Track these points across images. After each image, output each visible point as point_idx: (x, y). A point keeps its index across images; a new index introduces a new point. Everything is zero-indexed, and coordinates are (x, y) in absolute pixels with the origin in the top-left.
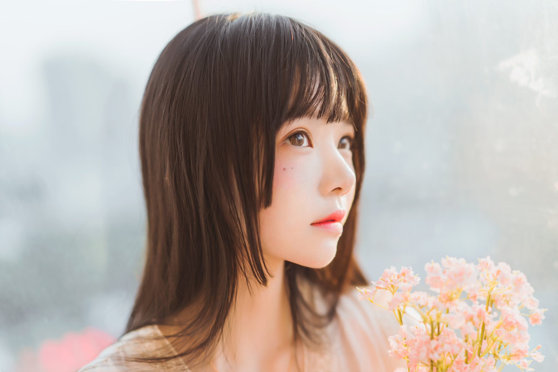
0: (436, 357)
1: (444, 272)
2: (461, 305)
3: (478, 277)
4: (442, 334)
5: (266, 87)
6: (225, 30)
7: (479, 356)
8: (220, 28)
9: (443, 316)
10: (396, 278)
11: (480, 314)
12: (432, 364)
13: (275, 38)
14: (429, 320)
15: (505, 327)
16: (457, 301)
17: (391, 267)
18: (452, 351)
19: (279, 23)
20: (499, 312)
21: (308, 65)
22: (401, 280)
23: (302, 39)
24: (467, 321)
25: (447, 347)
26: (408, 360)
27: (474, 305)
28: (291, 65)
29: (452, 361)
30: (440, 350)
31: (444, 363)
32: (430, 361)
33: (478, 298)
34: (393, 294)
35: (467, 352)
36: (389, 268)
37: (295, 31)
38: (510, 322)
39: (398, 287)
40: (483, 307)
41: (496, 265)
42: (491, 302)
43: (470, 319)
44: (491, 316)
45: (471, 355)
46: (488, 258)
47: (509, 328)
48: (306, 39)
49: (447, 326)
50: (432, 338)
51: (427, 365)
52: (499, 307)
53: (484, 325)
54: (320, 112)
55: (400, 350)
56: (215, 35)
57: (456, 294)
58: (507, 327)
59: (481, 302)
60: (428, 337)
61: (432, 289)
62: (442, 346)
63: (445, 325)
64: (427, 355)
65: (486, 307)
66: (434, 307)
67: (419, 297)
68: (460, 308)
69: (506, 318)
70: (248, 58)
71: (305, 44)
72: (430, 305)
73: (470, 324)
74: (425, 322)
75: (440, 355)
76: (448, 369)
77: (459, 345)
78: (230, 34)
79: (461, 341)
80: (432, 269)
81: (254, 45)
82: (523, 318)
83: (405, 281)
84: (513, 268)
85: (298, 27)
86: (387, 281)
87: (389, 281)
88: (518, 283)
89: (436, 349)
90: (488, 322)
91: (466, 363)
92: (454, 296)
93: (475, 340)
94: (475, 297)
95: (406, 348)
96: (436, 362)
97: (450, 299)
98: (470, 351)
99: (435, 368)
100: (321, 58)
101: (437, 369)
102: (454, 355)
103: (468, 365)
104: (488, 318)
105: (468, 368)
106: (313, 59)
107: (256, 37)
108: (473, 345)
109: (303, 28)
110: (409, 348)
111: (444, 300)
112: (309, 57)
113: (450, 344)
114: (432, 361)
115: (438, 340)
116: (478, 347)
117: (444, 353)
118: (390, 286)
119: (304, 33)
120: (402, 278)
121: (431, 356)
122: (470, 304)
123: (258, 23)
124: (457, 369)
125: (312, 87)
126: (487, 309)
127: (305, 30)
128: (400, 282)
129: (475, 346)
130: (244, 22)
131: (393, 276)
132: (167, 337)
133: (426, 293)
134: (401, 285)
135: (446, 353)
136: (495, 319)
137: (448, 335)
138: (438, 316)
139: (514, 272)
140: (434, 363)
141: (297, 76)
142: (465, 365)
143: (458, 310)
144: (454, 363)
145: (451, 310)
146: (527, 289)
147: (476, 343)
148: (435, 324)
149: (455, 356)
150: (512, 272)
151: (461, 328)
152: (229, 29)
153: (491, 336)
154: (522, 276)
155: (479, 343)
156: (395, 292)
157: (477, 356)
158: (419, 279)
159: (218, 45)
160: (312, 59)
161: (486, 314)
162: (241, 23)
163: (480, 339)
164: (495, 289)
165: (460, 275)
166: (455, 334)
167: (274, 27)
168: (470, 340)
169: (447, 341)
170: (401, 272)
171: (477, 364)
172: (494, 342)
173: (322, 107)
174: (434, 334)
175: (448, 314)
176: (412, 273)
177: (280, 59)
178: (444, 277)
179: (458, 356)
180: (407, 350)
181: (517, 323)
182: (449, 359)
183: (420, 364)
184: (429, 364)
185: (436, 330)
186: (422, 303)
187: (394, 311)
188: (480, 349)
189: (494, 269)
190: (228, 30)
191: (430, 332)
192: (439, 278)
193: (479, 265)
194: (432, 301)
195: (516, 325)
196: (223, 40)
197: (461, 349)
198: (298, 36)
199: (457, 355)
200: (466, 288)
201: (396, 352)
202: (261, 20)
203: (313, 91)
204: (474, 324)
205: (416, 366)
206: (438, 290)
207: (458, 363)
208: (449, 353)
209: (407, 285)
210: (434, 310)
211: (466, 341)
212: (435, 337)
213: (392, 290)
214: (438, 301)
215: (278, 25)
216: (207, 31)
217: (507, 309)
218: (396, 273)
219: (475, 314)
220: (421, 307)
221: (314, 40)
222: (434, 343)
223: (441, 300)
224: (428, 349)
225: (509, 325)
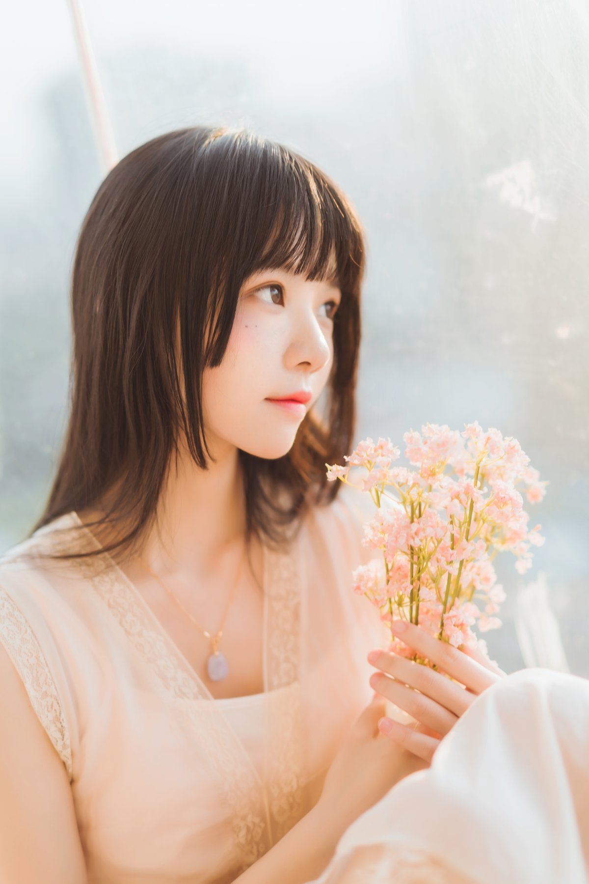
0: (416, 543)
1: (425, 443)
2: (444, 481)
3: (466, 446)
4: (423, 516)
5: (243, 221)
6: (205, 150)
7: (467, 540)
8: (200, 146)
9: (425, 495)
10: (373, 452)
11: (468, 491)
12: (412, 552)
13: (260, 167)
14: (408, 501)
15: (496, 504)
16: (440, 476)
17: (367, 438)
18: (436, 534)
19: (267, 151)
20: (490, 488)
21: (293, 204)
22: (378, 455)
23: (290, 173)
24: (452, 499)
25: (429, 531)
26: (385, 549)
27: (460, 480)
28: (275, 199)
29: (436, 548)
30: (422, 534)
31: (426, 550)
32: (410, 549)
33: (465, 472)
34: (370, 471)
35: (452, 536)
36: (365, 440)
37: (283, 162)
38: (502, 498)
39: (375, 462)
40: (471, 482)
41: (485, 431)
42: (482, 476)
43: (457, 496)
44: (481, 492)
45: (458, 539)
46: (476, 423)
47: (502, 506)
48: (294, 173)
49: (430, 507)
50: (412, 521)
51: (406, 553)
52: (491, 482)
53: (472, 503)
54: (299, 267)
55: (376, 538)
56: (191, 156)
57: (439, 467)
58: (499, 504)
59: (468, 476)
60: (408, 520)
61: (412, 463)
62: (424, 530)
63: (427, 506)
64: (407, 540)
65: (475, 481)
66: (415, 484)
67: (399, 474)
68: (444, 484)
69: (498, 494)
70: (225, 187)
71: (292, 179)
72: (410, 483)
73: (456, 501)
74: (404, 503)
75: (421, 541)
76: (431, 556)
77: (444, 528)
78: (209, 157)
79: (446, 523)
80: (411, 438)
81: (236, 171)
82: (518, 493)
83: (382, 456)
84: (505, 434)
85: (287, 158)
86: (363, 456)
87: (365, 456)
88: (510, 451)
89: (416, 534)
90: (478, 499)
91: (452, 549)
92: (437, 470)
93: (462, 520)
94: (462, 471)
95: (382, 536)
96: (417, 549)
97: (432, 474)
98: (456, 535)
99: (415, 557)
100: (309, 200)
101: (419, 557)
102: (437, 540)
103: (455, 551)
104: (477, 494)
105: (455, 554)
106: (300, 199)
107: (238, 162)
108: (460, 527)
109: (294, 160)
110: (386, 535)
111: (426, 475)
112: (296, 195)
113: (432, 527)
114: (412, 548)
115: (419, 523)
116: (466, 529)
117: (426, 538)
118: (366, 462)
119: (293, 165)
120: (380, 451)
121: (412, 543)
122: (456, 479)
123: (243, 147)
124: (442, 556)
125: (294, 232)
126: (476, 484)
127: (296, 163)
128: (378, 456)
129: (463, 528)
130: (227, 143)
131: (369, 450)
132: (88, 525)
133: (406, 469)
134: (379, 459)
135: (429, 539)
136: (485, 496)
137: (431, 517)
138: (419, 495)
139: (506, 438)
140: (414, 551)
141: (281, 215)
142: (451, 551)
143: (441, 487)
144: (438, 549)
145: (434, 487)
146: (522, 458)
147: (463, 524)
148: (415, 504)
149: (439, 542)
150: (504, 439)
151: (446, 508)
152: (209, 149)
153: (481, 515)
154: (516, 443)
155: (466, 524)
156: (372, 468)
157: (465, 540)
158: (399, 452)
159: (193, 167)
160: (298, 198)
161: (475, 490)
162: (224, 144)
163: (468, 520)
164: (484, 460)
165: (443, 445)
166: (439, 515)
167: (261, 155)
168: (456, 521)
169: (430, 524)
170: (378, 444)
171: (464, 549)
172: (484, 523)
173: (302, 261)
174: (414, 516)
175: (430, 493)
176: (390, 445)
177: (264, 190)
178: (425, 449)
179: (442, 542)
180: (384, 538)
181: (511, 499)
182: (431, 546)
183: (399, 553)
184: (409, 552)
185: (417, 512)
186: (402, 480)
187: (370, 491)
188: (468, 532)
189: (483, 436)
190: (208, 151)
191: (410, 514)
192: (419, 449)
193: (466, 431)
194: (411, 477)
195: (510, 501)
196: (199, 163)
197: (445, 533)
198: (286, 168)
199: (441, 540)
200: (450, 461)
201: (371, 541)
202: (248, 144)
203: (293, 240)
204: (460, 502)
205: (393, 556)
206: (419, 464)
207: (443, 549)
208: (432, 538)
209: (384, 459)
210: (415, 489)
211: (452, 523)
212: (415, 520)
213: (369, 466)
214: (419, 476)
215: (265, 153)
216: (185, 148)
217: (500, 483)
218: (373, 446)
219: (462, 490)
220: (400, 485)
221: (304, 178)
222: (415, 527)
223: (422, 476)
224: (408, 535)
225: (501, 501)
